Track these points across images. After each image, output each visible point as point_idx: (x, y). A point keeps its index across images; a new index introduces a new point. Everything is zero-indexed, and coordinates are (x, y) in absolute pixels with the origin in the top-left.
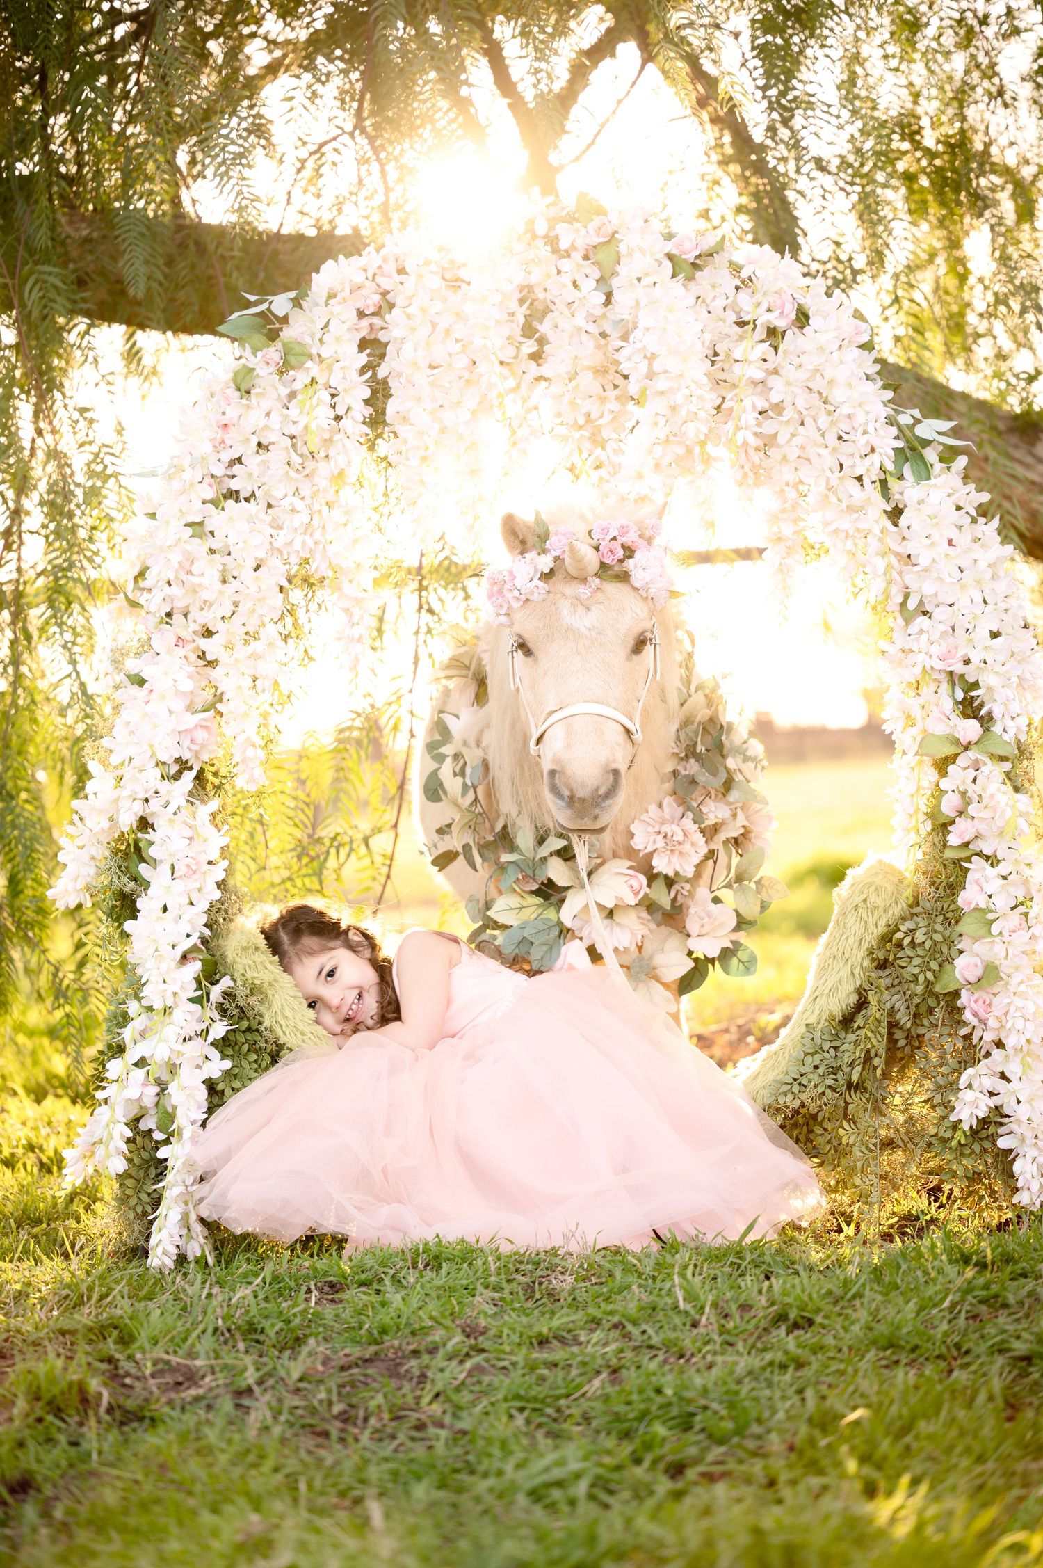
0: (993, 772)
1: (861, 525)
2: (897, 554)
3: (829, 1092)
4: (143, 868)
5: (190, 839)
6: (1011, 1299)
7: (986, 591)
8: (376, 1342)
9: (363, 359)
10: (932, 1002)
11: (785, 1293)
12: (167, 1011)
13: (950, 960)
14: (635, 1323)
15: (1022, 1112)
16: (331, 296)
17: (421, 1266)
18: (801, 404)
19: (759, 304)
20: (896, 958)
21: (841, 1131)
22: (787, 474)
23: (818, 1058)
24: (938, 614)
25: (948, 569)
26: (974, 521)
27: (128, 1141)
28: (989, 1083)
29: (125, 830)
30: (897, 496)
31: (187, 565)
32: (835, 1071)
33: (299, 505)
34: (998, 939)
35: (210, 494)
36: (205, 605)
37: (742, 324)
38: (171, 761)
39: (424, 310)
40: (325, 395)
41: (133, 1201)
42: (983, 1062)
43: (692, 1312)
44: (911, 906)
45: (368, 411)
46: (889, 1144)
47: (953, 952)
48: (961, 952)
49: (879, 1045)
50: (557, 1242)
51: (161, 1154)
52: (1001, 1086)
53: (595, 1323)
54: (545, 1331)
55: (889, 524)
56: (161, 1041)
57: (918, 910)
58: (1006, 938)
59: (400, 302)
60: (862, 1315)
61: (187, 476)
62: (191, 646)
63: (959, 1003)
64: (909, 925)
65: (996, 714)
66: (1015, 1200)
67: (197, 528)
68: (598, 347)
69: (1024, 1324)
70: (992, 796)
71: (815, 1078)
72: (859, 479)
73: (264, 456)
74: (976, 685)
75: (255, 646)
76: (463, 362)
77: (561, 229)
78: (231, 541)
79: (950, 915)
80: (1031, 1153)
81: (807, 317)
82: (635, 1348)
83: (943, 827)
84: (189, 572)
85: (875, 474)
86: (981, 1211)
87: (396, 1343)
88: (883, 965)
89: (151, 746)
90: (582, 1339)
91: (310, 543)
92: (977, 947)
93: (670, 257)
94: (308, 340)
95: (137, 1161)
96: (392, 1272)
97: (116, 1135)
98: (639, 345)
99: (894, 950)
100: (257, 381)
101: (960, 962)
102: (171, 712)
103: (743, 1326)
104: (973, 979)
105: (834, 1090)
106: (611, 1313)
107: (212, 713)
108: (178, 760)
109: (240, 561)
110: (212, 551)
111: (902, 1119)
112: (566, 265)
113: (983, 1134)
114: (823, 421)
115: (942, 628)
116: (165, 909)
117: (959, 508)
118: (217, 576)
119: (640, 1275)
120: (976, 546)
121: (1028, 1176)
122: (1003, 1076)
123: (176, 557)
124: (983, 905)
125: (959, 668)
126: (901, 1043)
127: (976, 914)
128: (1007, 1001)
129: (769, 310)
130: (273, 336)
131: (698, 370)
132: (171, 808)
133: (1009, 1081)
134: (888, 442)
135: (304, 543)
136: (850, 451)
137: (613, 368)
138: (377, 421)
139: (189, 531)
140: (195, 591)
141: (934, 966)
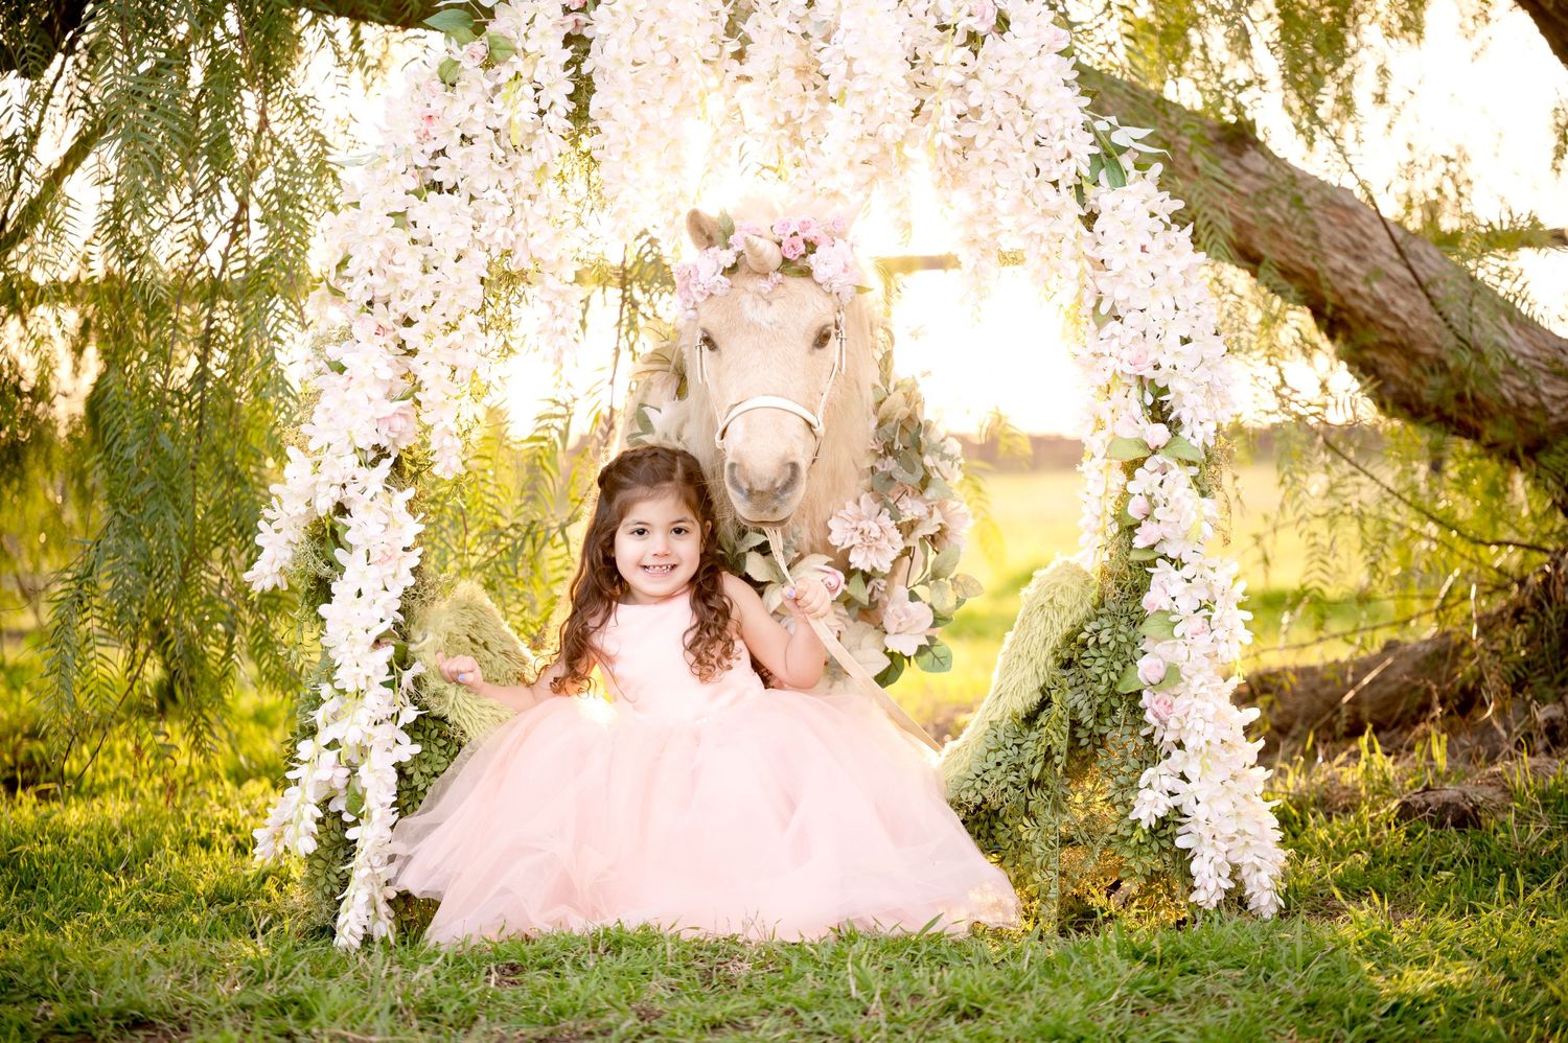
0: (1181, 477)
1: (1055, 230)
2: (1091, 260)
3: (1011, 789)
4: (339, 554)
5: (386, 525)
6: (1178, 994)
7: (1178, 297)
8: (552, 1023)
9: (568, 54)
10: (1114, 702)
11: (956, 984)
12: (359, 694)
13: (1133, 661)
14: (807, 1010)
15: (1200, 813)
17: (601, 950)
18: (999, 108)
19: (960, 9)
20: (1080, 658)
21: (1021, 828)
22: (984, 177)
23: (1001, 754)
24: (1129, 319)
25: (1140, 275)
26: (1168, 228)
27: (319, 822)
28: (1170, 783)
29: (322, 515)
30: (1092, 202)
31: (389, 254)
32: (1017, 768)
33: (502, 198)
34: (1180, 642)
35: (413, 185)
36: (406, 295)
37: (943, 28)
38: (369, 448)
40: (529, 90)
41: (322, 882)
42: (1164, 762)
43: (864, 1000)
44: (1096, 608)
45: (571, 106)
46: (1068, 841)
47: (1137, 653)
48: (1144, 653)
49: (1061, 743)
50: (737, 930)
51: (350, 834)
52: (1180, 786)
53: (768, 1008)
54: (718, 1015)
55: (1083, 230)
56: (352, 723)
57: (1101, 611)
58: (1189, 641)
60: (1031, 1007)
61: (392, 165)
62: (392, 335)
63: (1141, 704)
64: (1094, 625)
65: (1184, 420)
66: (1192, 899)
67: (399, 217)
68: (800, 47)
69: (1190, 1018)
70: (1178, 500)
71: (998, 775)
72: (1055, 184)
73: (468, 149)
74: (1165, 390)
75: (456, 336)
76: (666, 59)
78: (433, 232)
79: (1134, 617)
80: (1209, 853)
81: (1007, 23)
82: (806, 1035)
83: (1130, 529)
84: (391, 262)
85: (1071, 180)
86: (1160, 909)
87: (571, 1024)
88: (1067, 664)
89: (350, 432)
90: (755, 1024)
91: (511, 235)
92: (1159, 648)
94: (513, 34)
95: (326, 842)
96: (572, 956)
97: (306, 816)
98: (839, 47)
99: (1078, 650)
100: (462, 75)
101: (1142, 663)
102: (370, 400)
103: (913, 1015)
104: (1155, 680)
105: (1016, 787)
106: (785, 1000)
107: (410, 401)
108: (376, 447)
109: (441, 252)
110: (414, 242)
111: (1082, 817)
113: (1162, 833)
114: (1021, 126)
115: (1134, 333)
116: (360, 594)
117: (1153, 215)
118: (419, 266)
119: (817, 963)
120: (1169, 253)
121: (1206, 876)
122: (1183, 777)
123: (378, 247)
124: (1166, 608)
125: (1149, 373)
126: (1084, 742)
127: (1161, 616)
128: (1187, 702)
129: (970, 15)
130: (479, 30)
131: (898, 71)
132: (369, 494)
133: (1188, 781)
134: (1084, 147)
135: (505, 236)
136: (1046, 156)
137: (815, 68)
138: (580, 115)
139: (392, 221)
140: (396, 281)
141: (1117, 666)
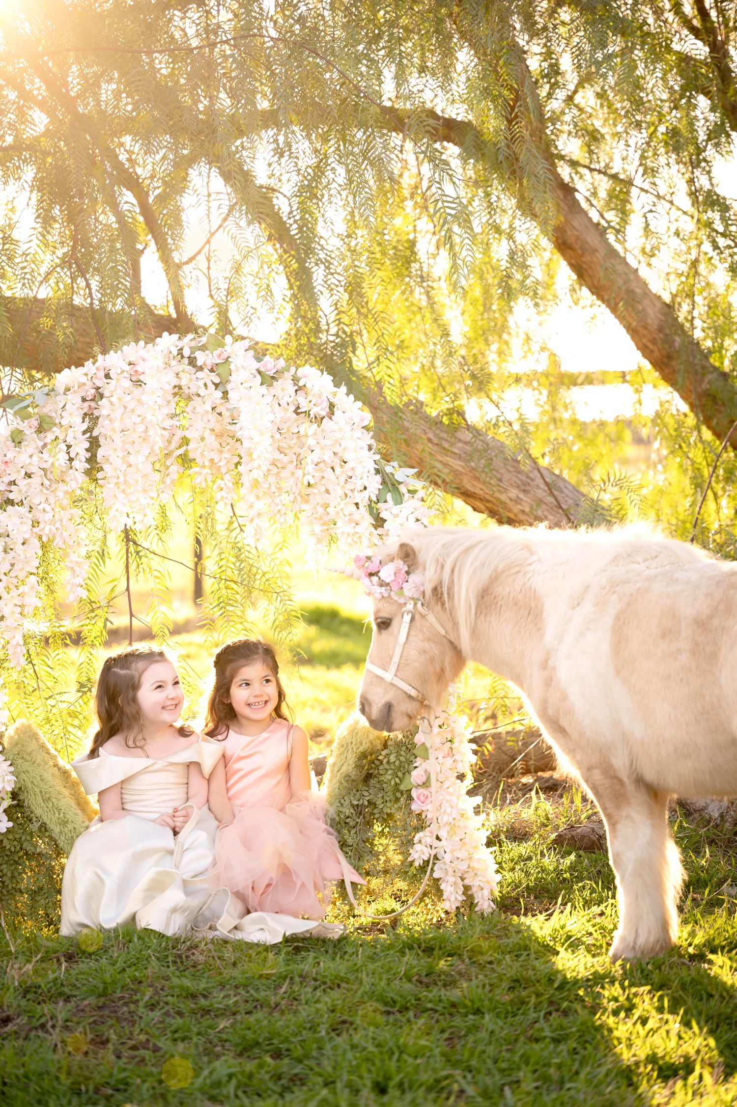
1: (357, 530)
9: (85, 426)
10: (398, 795)
13: (409, 772)
15: (446, 858)
16: (68, 389)
19: (310, 402)
20: (381, 770)
28: (430, 841)
33: (48, 508)
34: (436, 761)
37: (298, 413)
39: (120, 399)
40: (63, 446)
42: (427, 829)
45: (88, 455)
47: (411, 768)
48: (415, 768)
52: (436, 843)
55: (374, 530)
58: (440, 761)
59: (106, 393)
63: (411, 796)
68: (219, 422)
72: (357, 504)
73: (29, 480)
76: (141, 428)
77: (198, 354)
78: (10, 528)
79: (410, 747)
80: (451, 880)
81: (335, 410)
85: (366, 502)
92: (422, 765)
93: (259, 372)
94: (54, 415)
100: (25, 437)
101: (414, 773)
104: (419, 783)
112: (200, 374)
113: (426, 869)
117: (417, 519)
121: (448, 892)
122: (437, 838)
124: (426, 743)
127: (423, 747)
128: (440, 797)
129: (316, 405)
133: (440, 840)
134: (374, 484)
135: (50, 530)
138: (92, 460)
141: (400, 774)
